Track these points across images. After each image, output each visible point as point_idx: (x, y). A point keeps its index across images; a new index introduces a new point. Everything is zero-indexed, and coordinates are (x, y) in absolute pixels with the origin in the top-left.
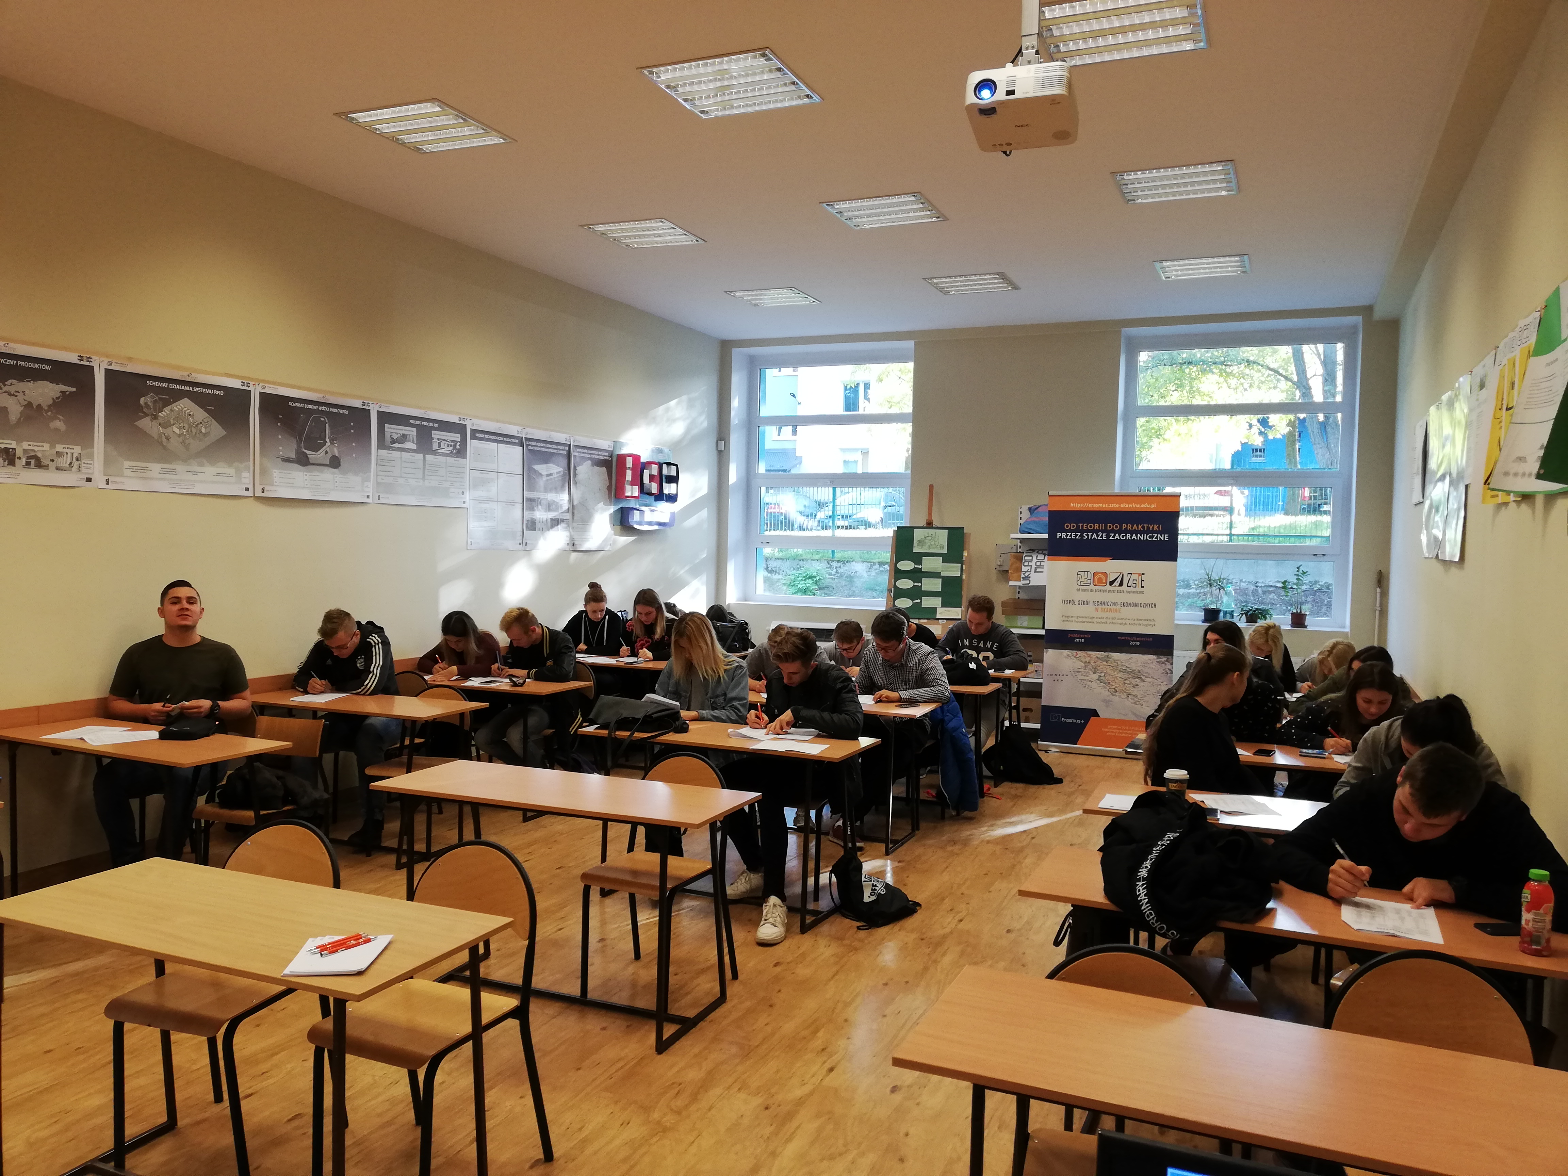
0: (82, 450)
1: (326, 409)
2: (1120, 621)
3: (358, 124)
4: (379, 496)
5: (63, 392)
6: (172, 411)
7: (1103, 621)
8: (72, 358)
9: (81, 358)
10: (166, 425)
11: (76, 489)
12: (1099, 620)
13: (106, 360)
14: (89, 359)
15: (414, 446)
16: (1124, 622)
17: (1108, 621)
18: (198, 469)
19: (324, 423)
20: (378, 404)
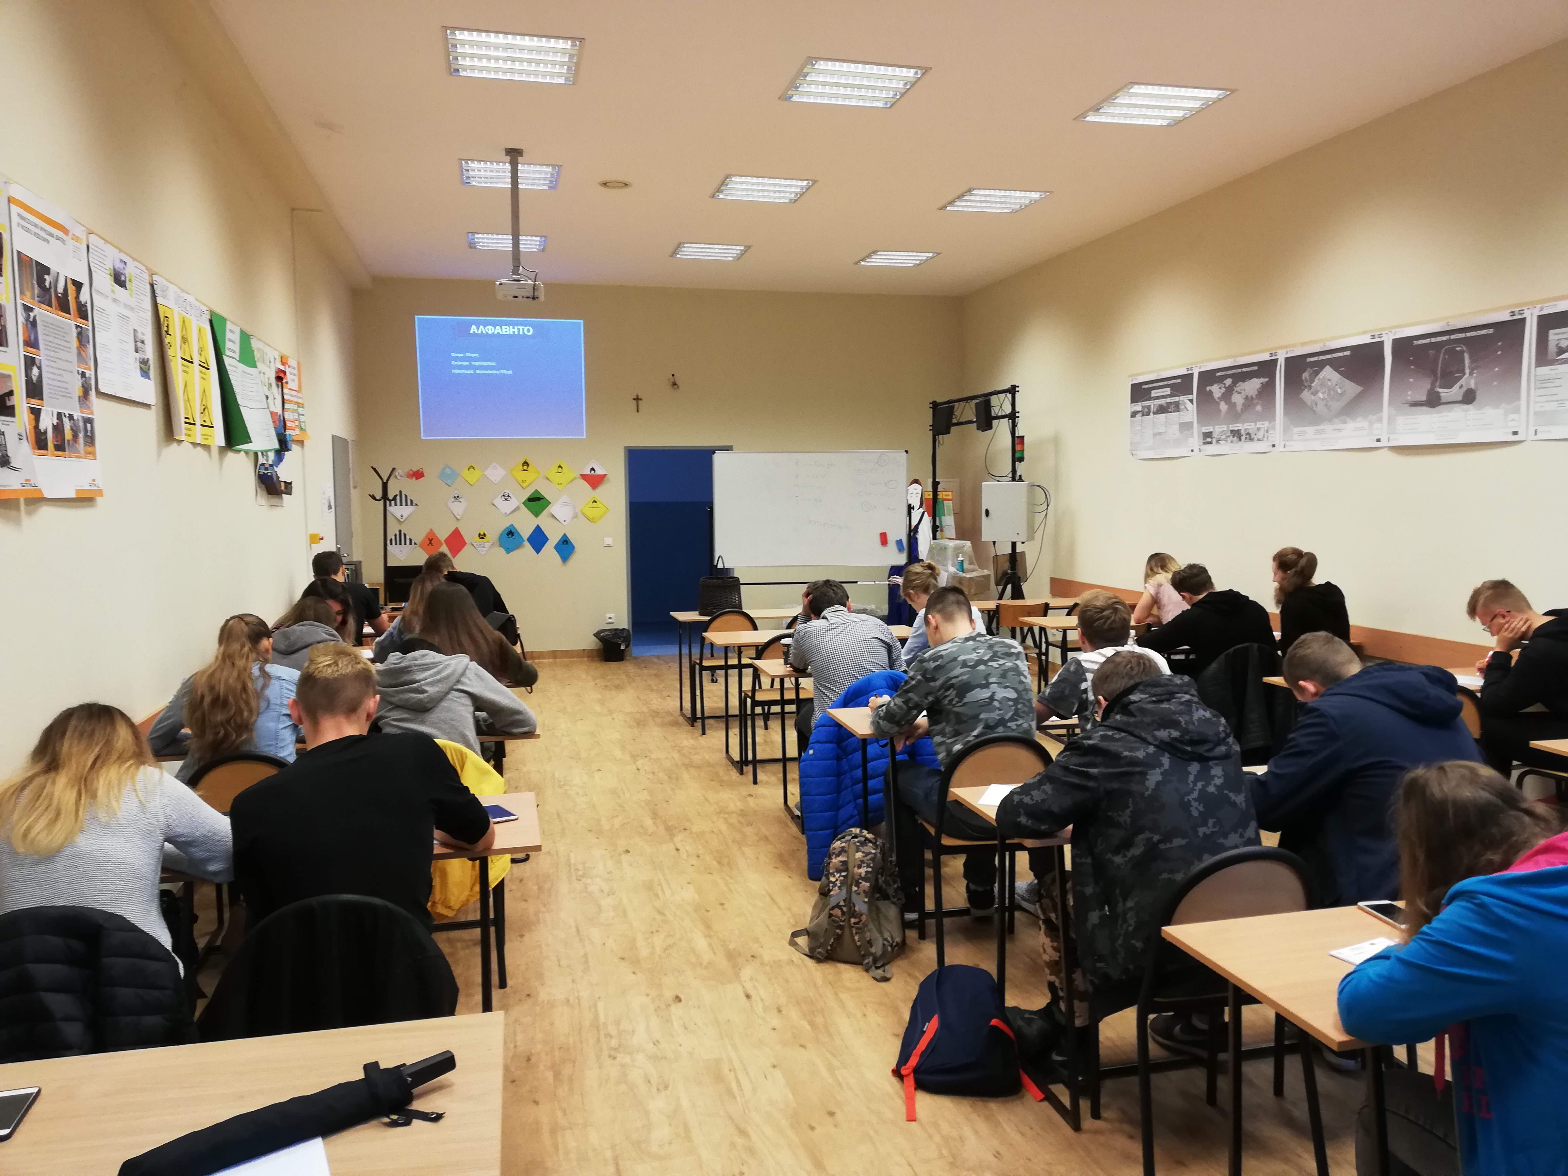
0: (1271, 423)
1: (1462, 335)
4: (1536, 431)
5: (1261, 383)
6: (1319, 379)
8: (1266, 357)
9: (1271, 355)
10: (1315, 393)
11: (1266, 454)
13: (1285, 351)
14: (1276, 354)
19: (1462, 352)
20: (1538, 306)
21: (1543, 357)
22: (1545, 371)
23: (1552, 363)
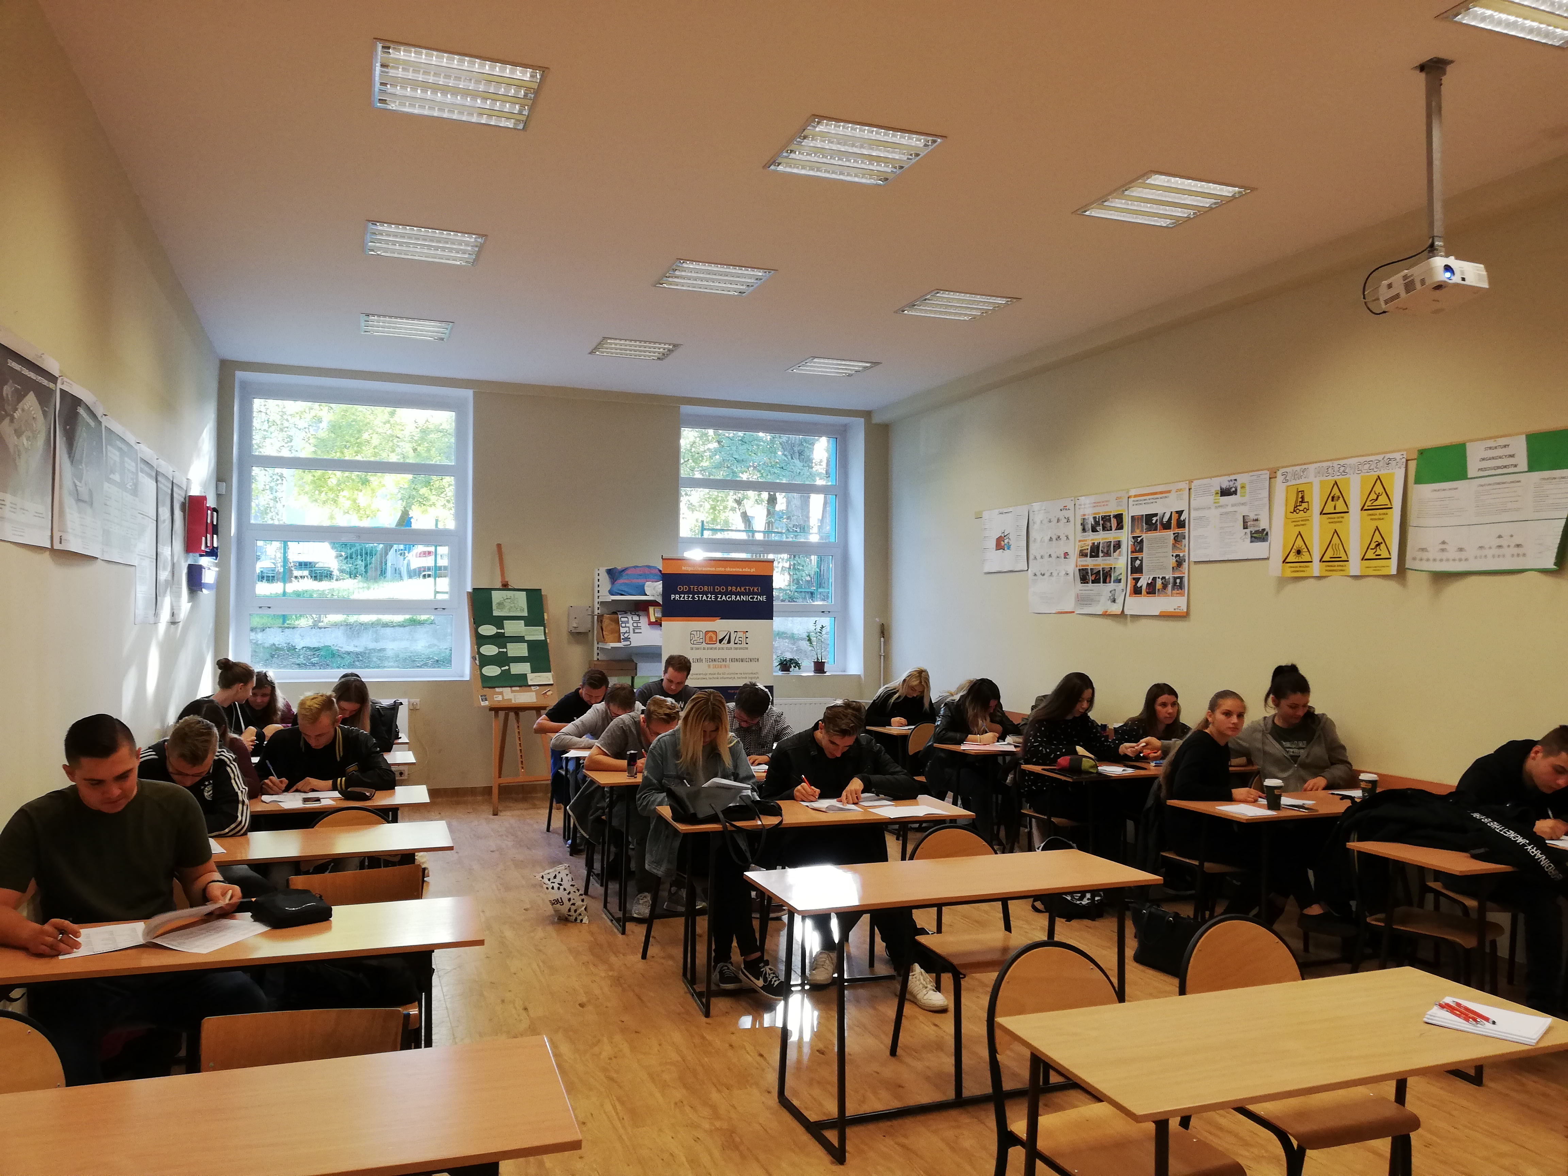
2: (729, 676)
6: (23, 410)
7: (715, 676)
12: (711, 676)
16: (733, 676)
17: (719, 676)
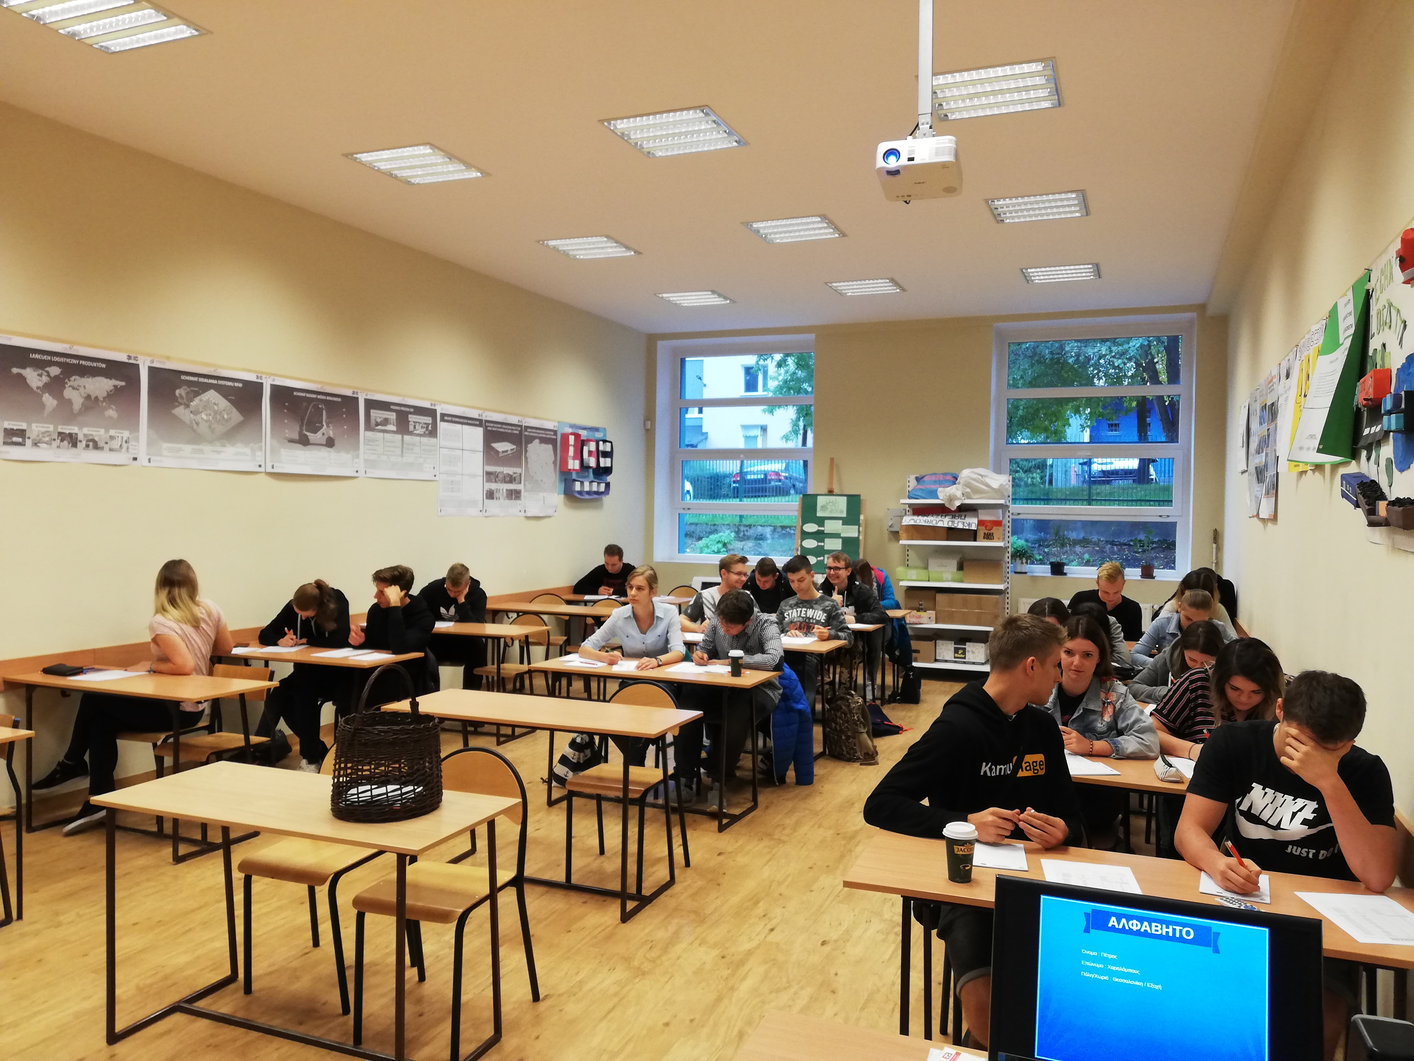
0: (130, 434)
1: (324, 397)
3: (361, 163)
4: (366, 471)
5: (115, 386)
6: (201, 400)
8: (122, 357)
9: (129, 357)
10: (195, 413)
11: (123, 467)
13: (149, 359)
14: (136, 358)
15: (394, 428)
18: (220, 449)
19: (322, 409)
20: (366, 393)
21: (368, 427)
22: (369, 434)
23: (373, 430)
